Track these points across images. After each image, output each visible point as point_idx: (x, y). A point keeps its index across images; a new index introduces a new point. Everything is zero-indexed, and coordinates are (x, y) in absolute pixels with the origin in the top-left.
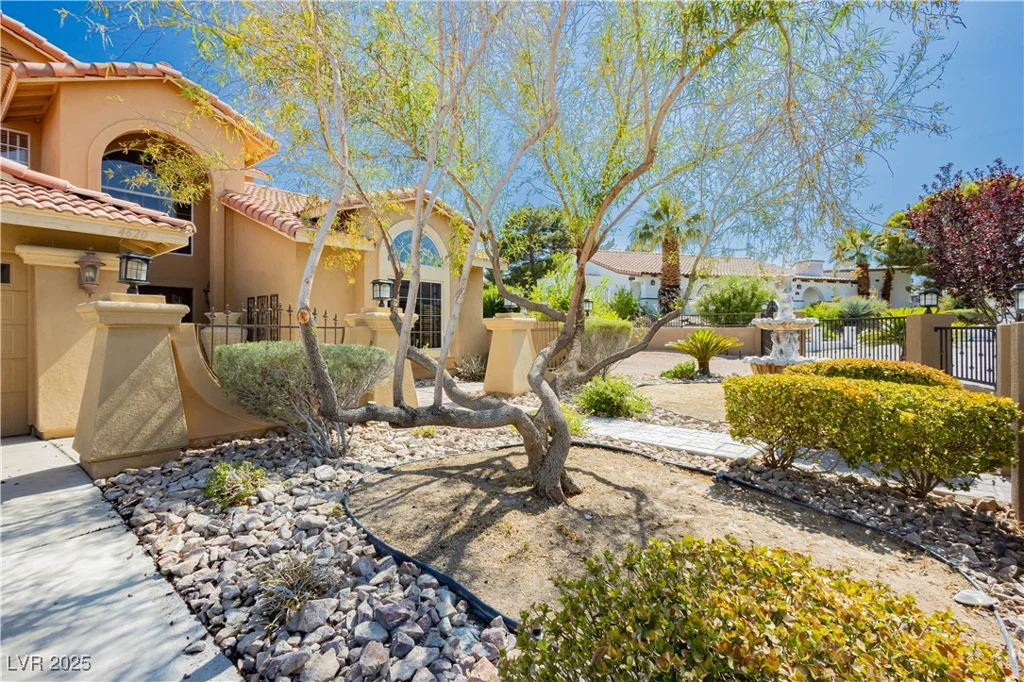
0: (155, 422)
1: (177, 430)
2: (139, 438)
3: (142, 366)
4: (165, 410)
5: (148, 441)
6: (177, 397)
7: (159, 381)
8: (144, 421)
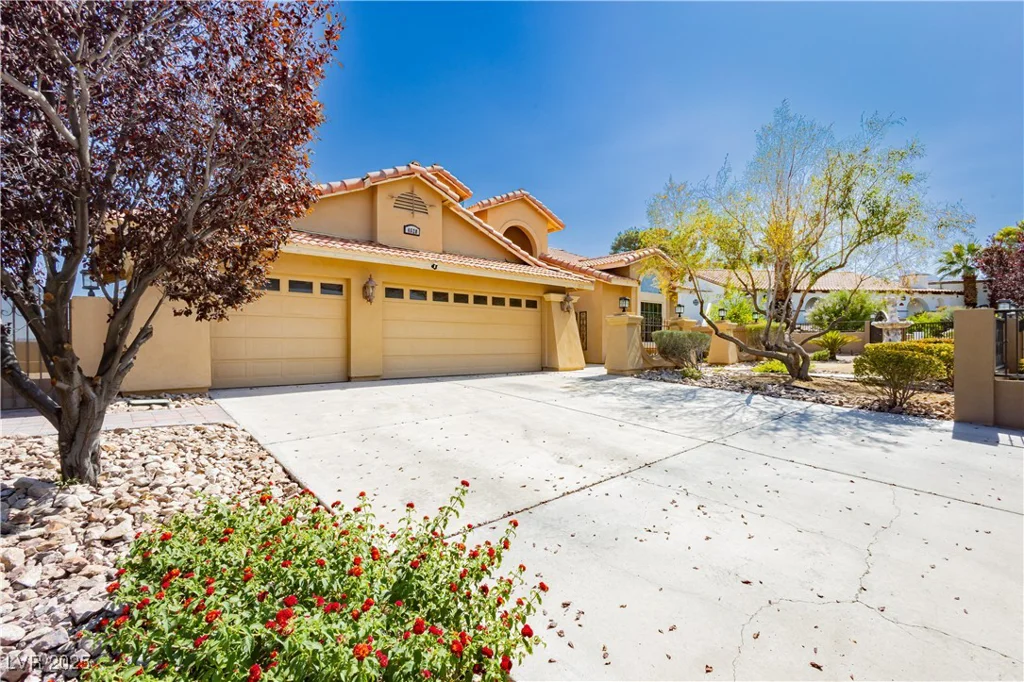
0: (637, 359)
1: (641, 363)
2: (635, 364)
3: (633, 338)
4: (638, 355)
6: (640, 350)
7: (636, 345)
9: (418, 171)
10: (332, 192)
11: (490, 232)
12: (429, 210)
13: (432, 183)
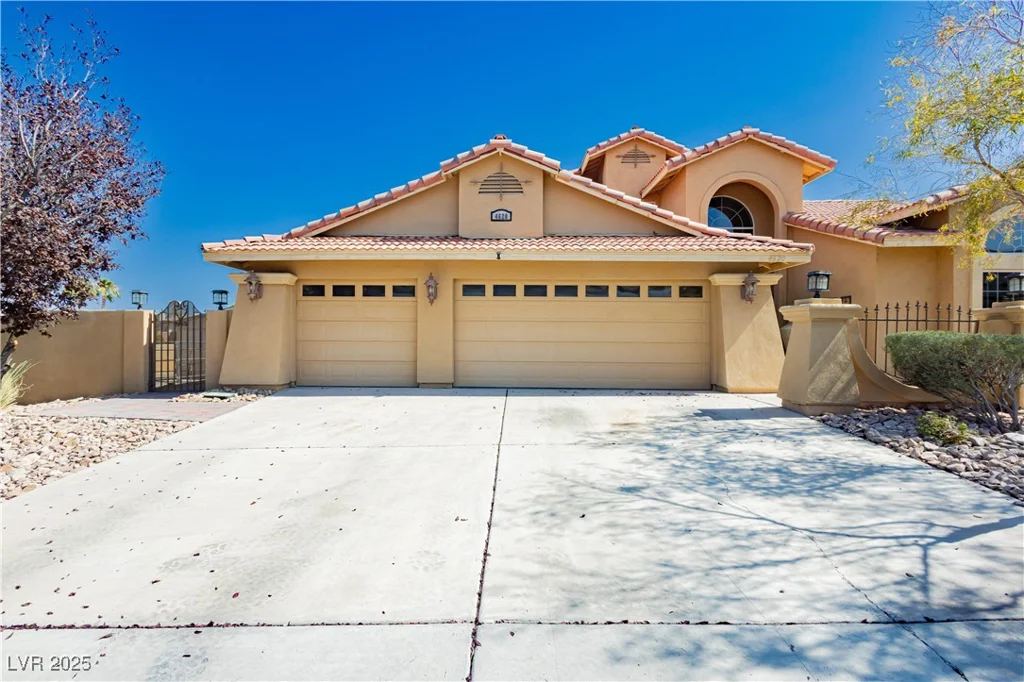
0: (840, 385)
1: (853, 393)
2: (831, 394)
3: (830, 346)
4: (845, 377)
5: (837, 397)
6: (851, 369)
7: (840, 358)
8: (833, 383)
9: (500, 145)
10: (410, 192)
11: (620, 198)
12: (525, 188)
13: (520, 155)
